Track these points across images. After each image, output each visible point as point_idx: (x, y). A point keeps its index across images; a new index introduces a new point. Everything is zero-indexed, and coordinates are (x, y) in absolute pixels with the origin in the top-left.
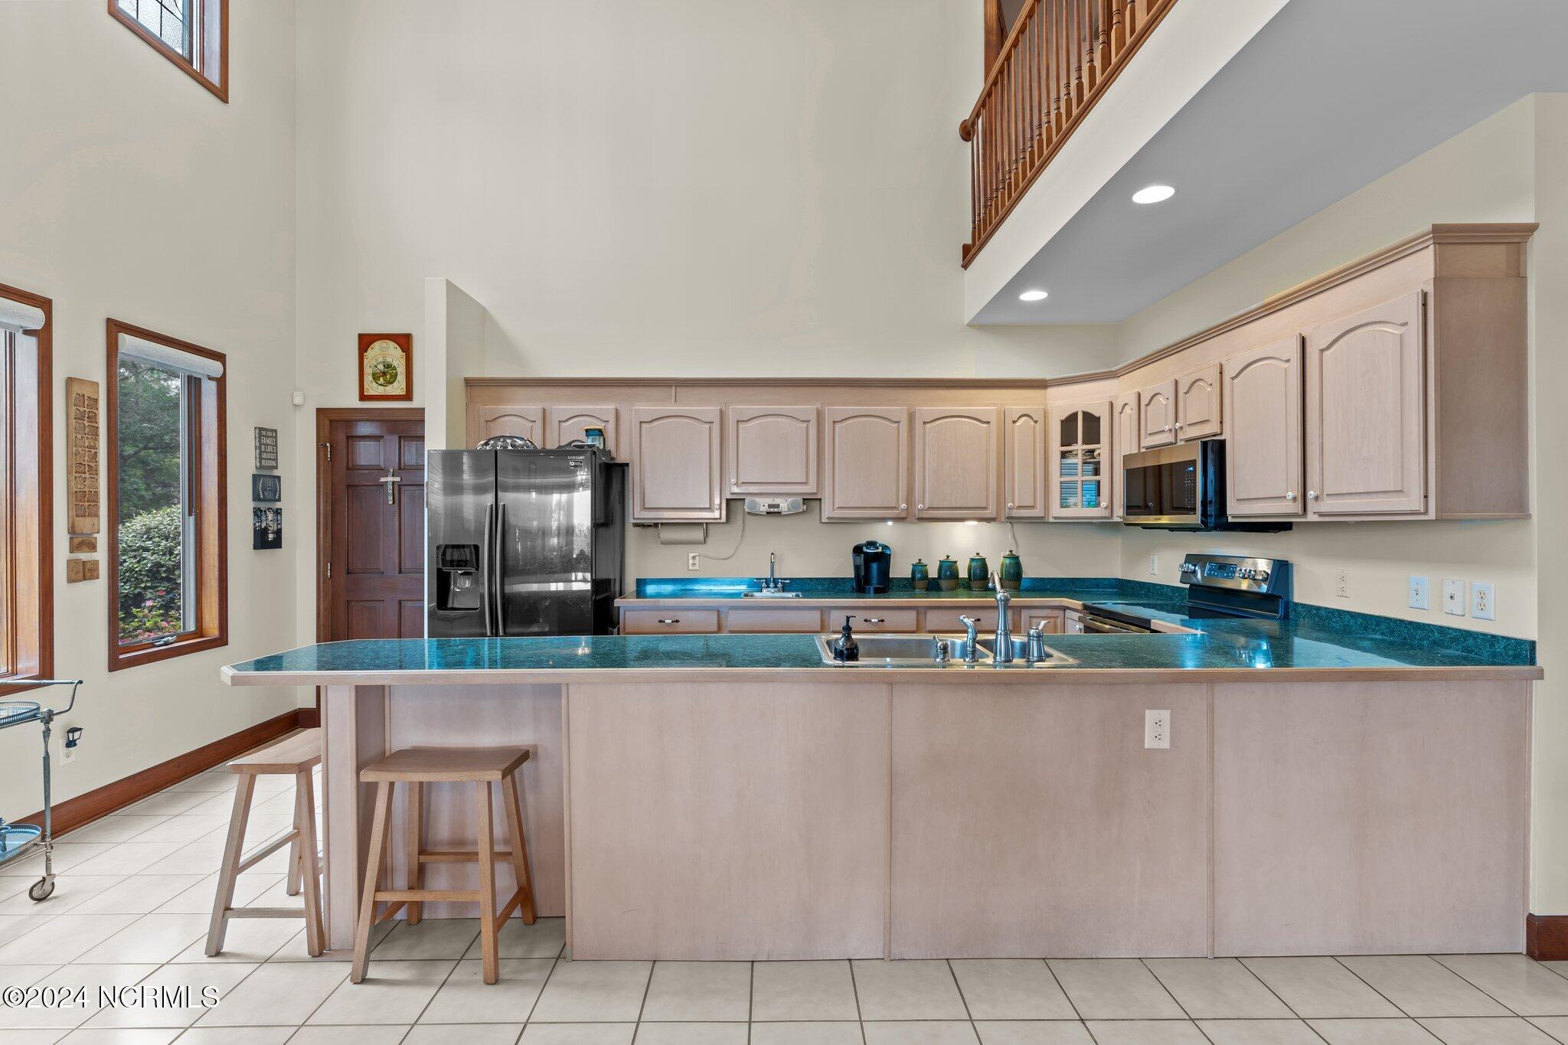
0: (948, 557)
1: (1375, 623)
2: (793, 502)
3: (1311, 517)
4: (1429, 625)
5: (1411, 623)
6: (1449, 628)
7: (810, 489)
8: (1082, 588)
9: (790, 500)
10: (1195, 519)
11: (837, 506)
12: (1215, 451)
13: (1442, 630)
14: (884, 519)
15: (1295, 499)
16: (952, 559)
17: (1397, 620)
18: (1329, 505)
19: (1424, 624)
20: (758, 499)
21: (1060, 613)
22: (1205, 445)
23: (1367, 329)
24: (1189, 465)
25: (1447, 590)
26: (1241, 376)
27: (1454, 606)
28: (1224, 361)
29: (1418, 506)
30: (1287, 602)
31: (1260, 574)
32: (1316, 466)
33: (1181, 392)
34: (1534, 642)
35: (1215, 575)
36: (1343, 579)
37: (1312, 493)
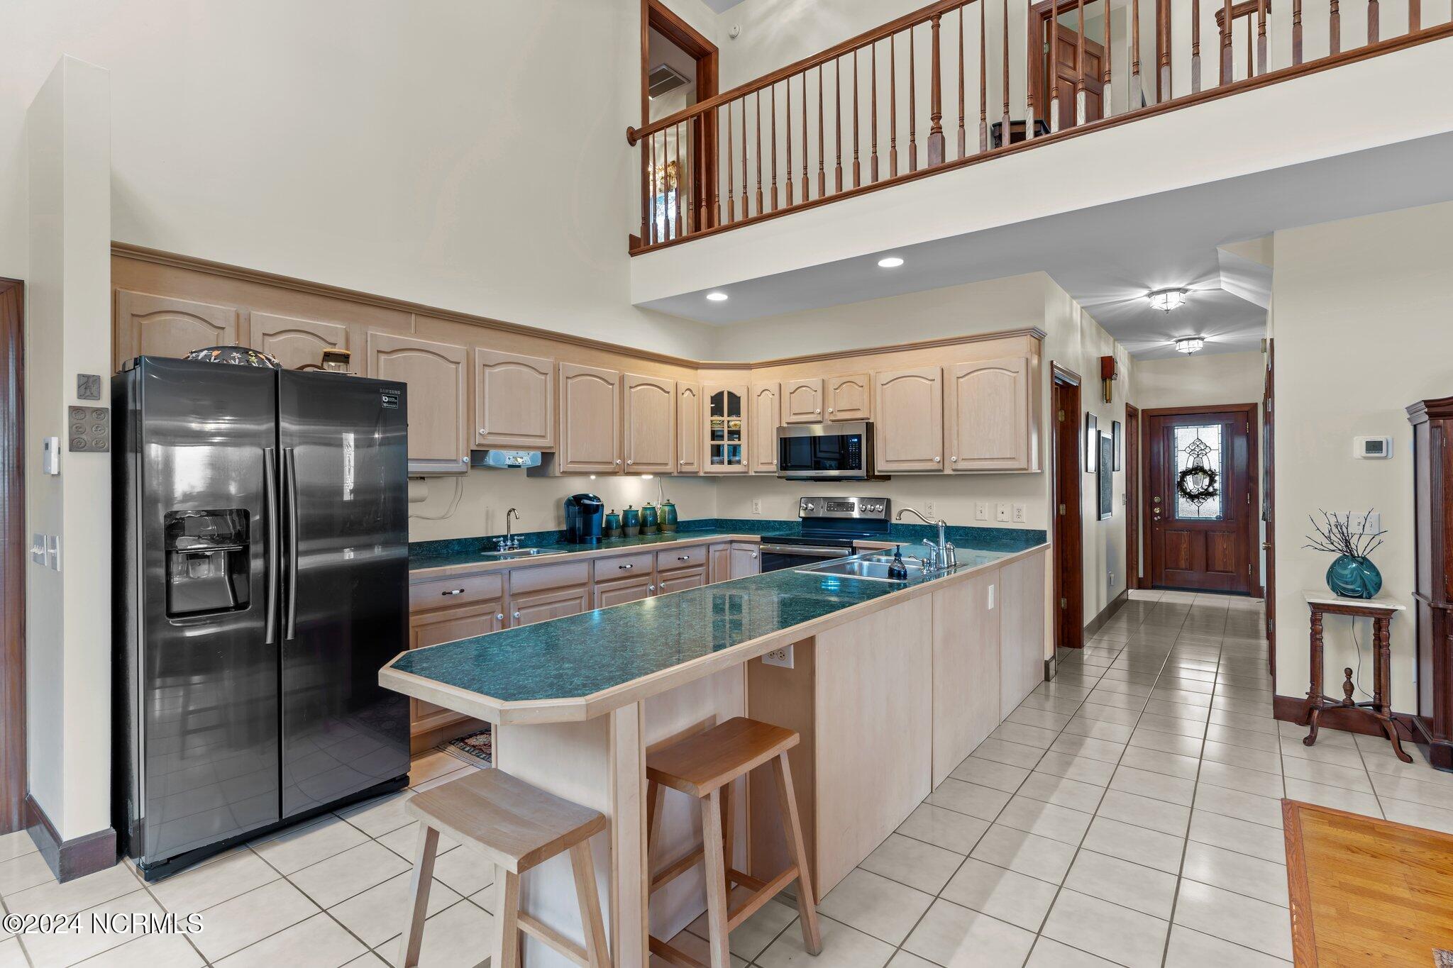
0: (631, 507)
1: (955, 530)
2: (534, 454)
3: (948, 471)
4: (990, 528)
5: (979, 528)
6: (1002, 528)
7: (547, 442)
8: (698, 527)
9: (532, 453)
10: (862, 473)
11: (569, 461)
12: (870, 427)
13: (998, 530)
14: (587, 474)
15: (938, 462)
16: (633, 508)
18: (962, 465)
19: (987, 528)
20: (504, 452)
21: (727, 546)
22: (866, 424)
23: (992, 370)
24: (859, 437)
25: (1000, 509)
26: (890, 384)
27: (1004, 517)
28: (872, 373)
29: (1026, 467)
30: (891, 524)
31: (879, 507)
32: (955, 442)
33: (831, 388)
34: (1046, 531)
35: (834, 510)
36: (930, 507)
37: (954, 458)
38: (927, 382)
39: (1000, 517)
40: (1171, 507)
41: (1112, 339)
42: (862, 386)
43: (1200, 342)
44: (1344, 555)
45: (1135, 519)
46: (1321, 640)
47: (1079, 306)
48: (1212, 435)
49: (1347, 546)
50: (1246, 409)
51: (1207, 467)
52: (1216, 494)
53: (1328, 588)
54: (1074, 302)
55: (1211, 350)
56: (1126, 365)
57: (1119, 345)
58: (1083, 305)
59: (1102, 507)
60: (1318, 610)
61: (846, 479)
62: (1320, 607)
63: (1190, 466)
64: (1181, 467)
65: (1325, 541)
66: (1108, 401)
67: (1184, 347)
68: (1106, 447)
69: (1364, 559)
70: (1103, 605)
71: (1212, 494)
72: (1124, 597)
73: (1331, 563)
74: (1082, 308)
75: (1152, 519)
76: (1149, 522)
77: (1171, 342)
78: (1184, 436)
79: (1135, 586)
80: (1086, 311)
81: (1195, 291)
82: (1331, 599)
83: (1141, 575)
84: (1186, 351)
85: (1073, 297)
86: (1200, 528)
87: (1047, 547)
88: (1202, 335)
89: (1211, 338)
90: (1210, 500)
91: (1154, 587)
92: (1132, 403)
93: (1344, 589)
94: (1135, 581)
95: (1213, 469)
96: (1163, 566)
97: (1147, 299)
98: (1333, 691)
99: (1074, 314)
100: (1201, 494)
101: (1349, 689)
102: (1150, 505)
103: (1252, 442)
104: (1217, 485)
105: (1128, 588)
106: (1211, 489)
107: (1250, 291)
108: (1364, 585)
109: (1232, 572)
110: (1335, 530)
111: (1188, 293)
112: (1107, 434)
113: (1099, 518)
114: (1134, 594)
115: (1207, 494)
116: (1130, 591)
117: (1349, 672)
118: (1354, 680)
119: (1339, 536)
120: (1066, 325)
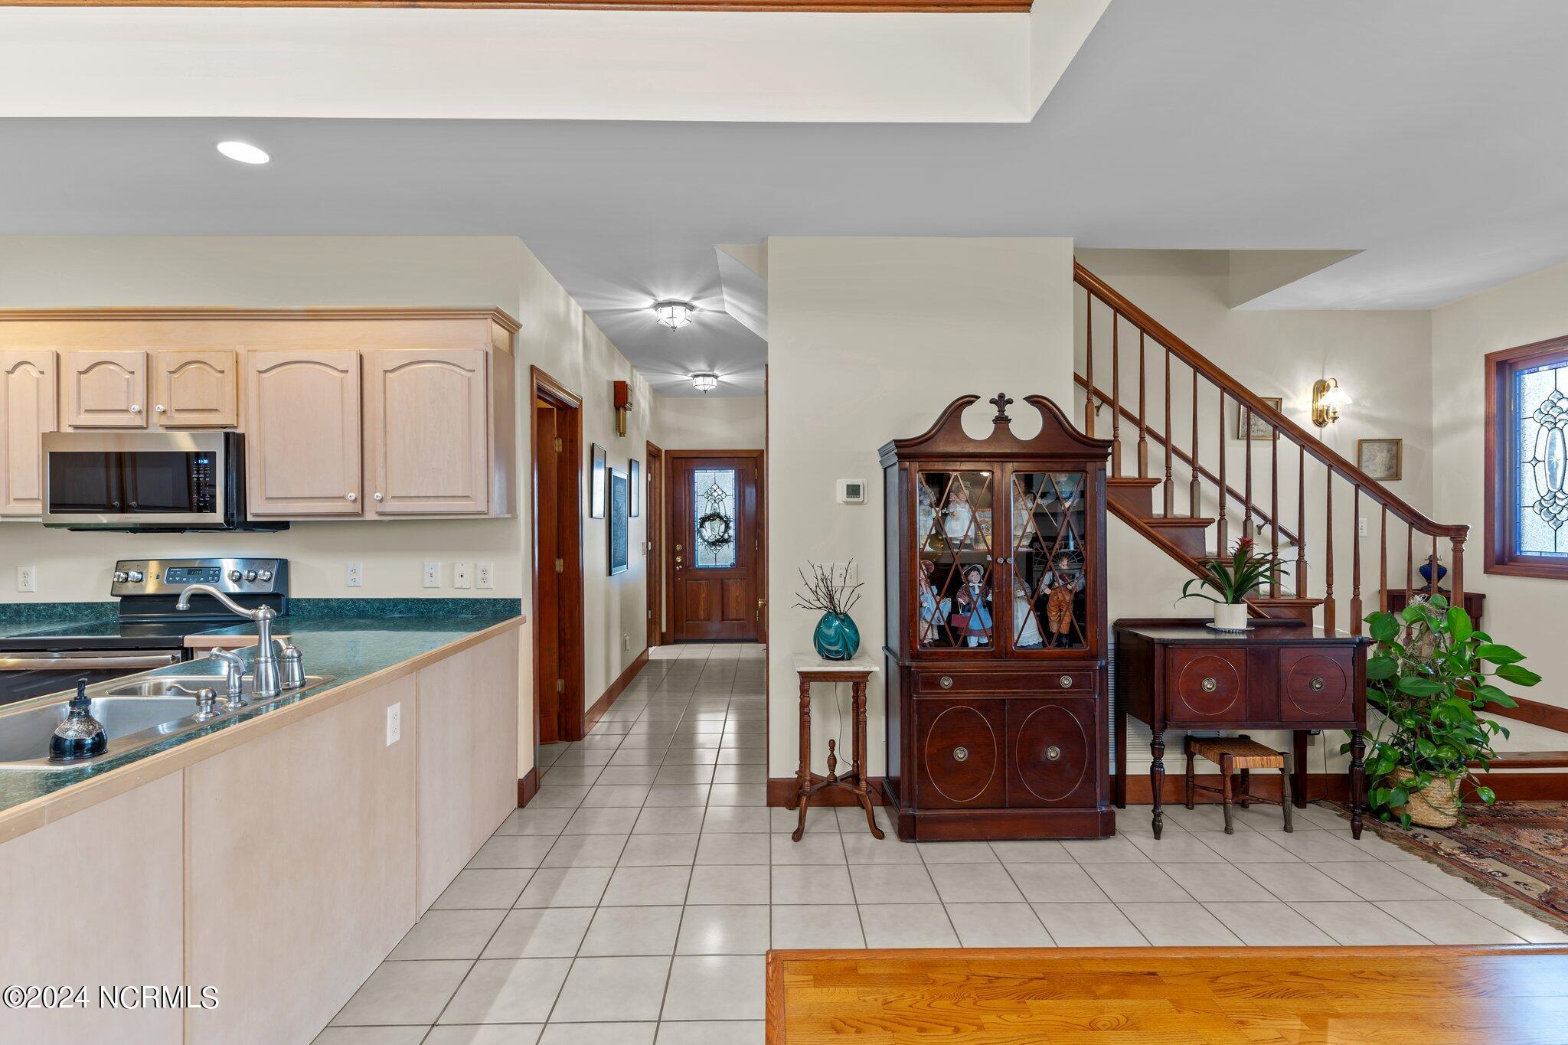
1: (392, 604)
3: (370, 516)
4: (444, 599)
5: (427, 600)
6: (460, 599)
10: (222, 518)
12: (235, 444)
13: (454, 601)
15: (355, 500)
17: (415, 599)
18: (392, 506)
19: (439, 599)
22: (227, 436)
23: (437, 365)
24: (211, 456)
25: (458, 570)
26: (273, 372)
27: (465, 582)
28: (241, 350)
29: (483, 508)
30: (288, 600)
31: (264, 574)
32: (380, 471)
33: (161, 370)
34: (520, 599)
35: (181, 581)
36: (354, 571)
37: (378, 495)
38: (335, 374)
39: (459, 582)
40: (690, 553)
41: (628, 364)
42: (223, 372)
43: (715, 380)
44: (829, 612)
45: (658, 570)
46: (808, 713)
47: (580, 310)
48: (726, 480)
49: (831, 602)
50: (755, 455)
51: (722, 514)
52: (730, 541)
53: (813, 650)
54: (573, 301)
55: (725, 390)
56: (647, 398)
57: (638, 373)
58: (588, 308)
59: (614, 560)
60: (807, 678)
61: (190, 529)
62: (809, 675)
63: (709, 512)
64: (700, 513)
65: (812, 597)
66: (622, 434)
67: (701, 384)
68: (620, 490)
69: (846, 615)
70: (616, 674)
71: (726, 541)
72: (644, 657)
73: (817, 623)
74: (585, 312)
75: (674, 569)
76: (671, 572)
77: (688, 377)
78: (703, 479)
79: (658, 643)
80: (590, 317)
81: (701, 310)
82: (817, 665)
83: (664, 630)
84: (701, 388)
85: (571, 293)
86: (717, 576)
87: (524, 621)
88: (716, 372)
89: (726, 378)
90: (725, 546)
91: (676, 642)
92: (654, 442)
93: (829, 651)
94: (658, 637)
95: (728, 514)
96: (684, 620)
97: (652, 311)
98: (819, 767)
99: (573, 317)
100: (718, 541)
101: (832, 762)
102: (672, 553)
103: (759, 490)
104: (732, 532)
105: (649, 645)
106: (726, 536)
107: (750, 315)
108: (846, 646)
109: (743, 620)
110: (821, 584)
111: (694, 313)
112: (621, 473)
113: (610, 573)
114: (656, 653)
115: (722, 541)
116: (651, 650)
117: (832, 744)
118: (836, 753)
119: (824, 592)
120: (560, 326)
